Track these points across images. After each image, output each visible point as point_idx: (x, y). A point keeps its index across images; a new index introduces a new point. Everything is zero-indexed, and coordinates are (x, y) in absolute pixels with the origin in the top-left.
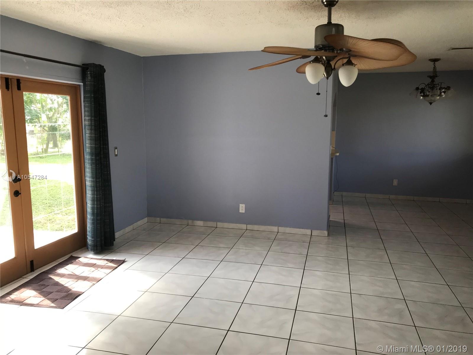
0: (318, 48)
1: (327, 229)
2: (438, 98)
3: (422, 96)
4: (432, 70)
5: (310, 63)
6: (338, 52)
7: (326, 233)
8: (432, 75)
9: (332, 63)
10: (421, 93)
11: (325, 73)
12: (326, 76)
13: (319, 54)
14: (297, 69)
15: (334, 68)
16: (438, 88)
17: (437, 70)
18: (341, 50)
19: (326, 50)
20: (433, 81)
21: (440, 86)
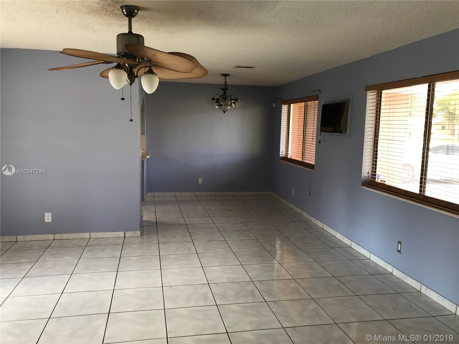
0: (120, 55)
1: (140, 230)
2: (230, 107)
3: (217, 105)
4: (224, 83)
5: (113, 69)
6: (140, 61)
7: (139, 233)
8: (224, 87)
9: (135, 71)
10: (216, 103)
11: (128, 80)
12: (129, 82)
13: (122, 61)
14: (101, 73)
15: (137, 75)
16: (229, 99)
17: (227, 84)
18: (142, 59)
19: (128, 58)
20: (225, 93)
21: (230, 98)
